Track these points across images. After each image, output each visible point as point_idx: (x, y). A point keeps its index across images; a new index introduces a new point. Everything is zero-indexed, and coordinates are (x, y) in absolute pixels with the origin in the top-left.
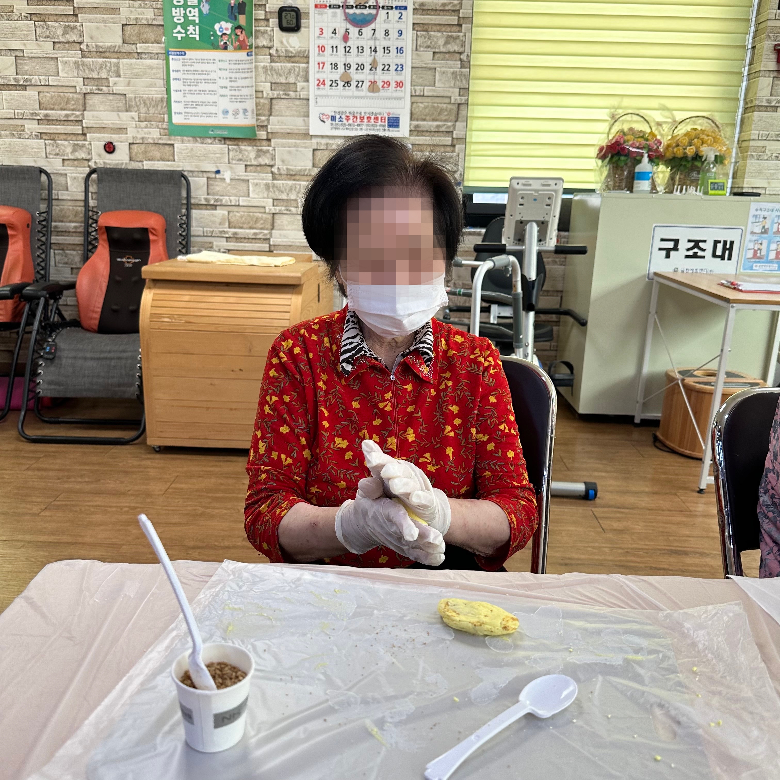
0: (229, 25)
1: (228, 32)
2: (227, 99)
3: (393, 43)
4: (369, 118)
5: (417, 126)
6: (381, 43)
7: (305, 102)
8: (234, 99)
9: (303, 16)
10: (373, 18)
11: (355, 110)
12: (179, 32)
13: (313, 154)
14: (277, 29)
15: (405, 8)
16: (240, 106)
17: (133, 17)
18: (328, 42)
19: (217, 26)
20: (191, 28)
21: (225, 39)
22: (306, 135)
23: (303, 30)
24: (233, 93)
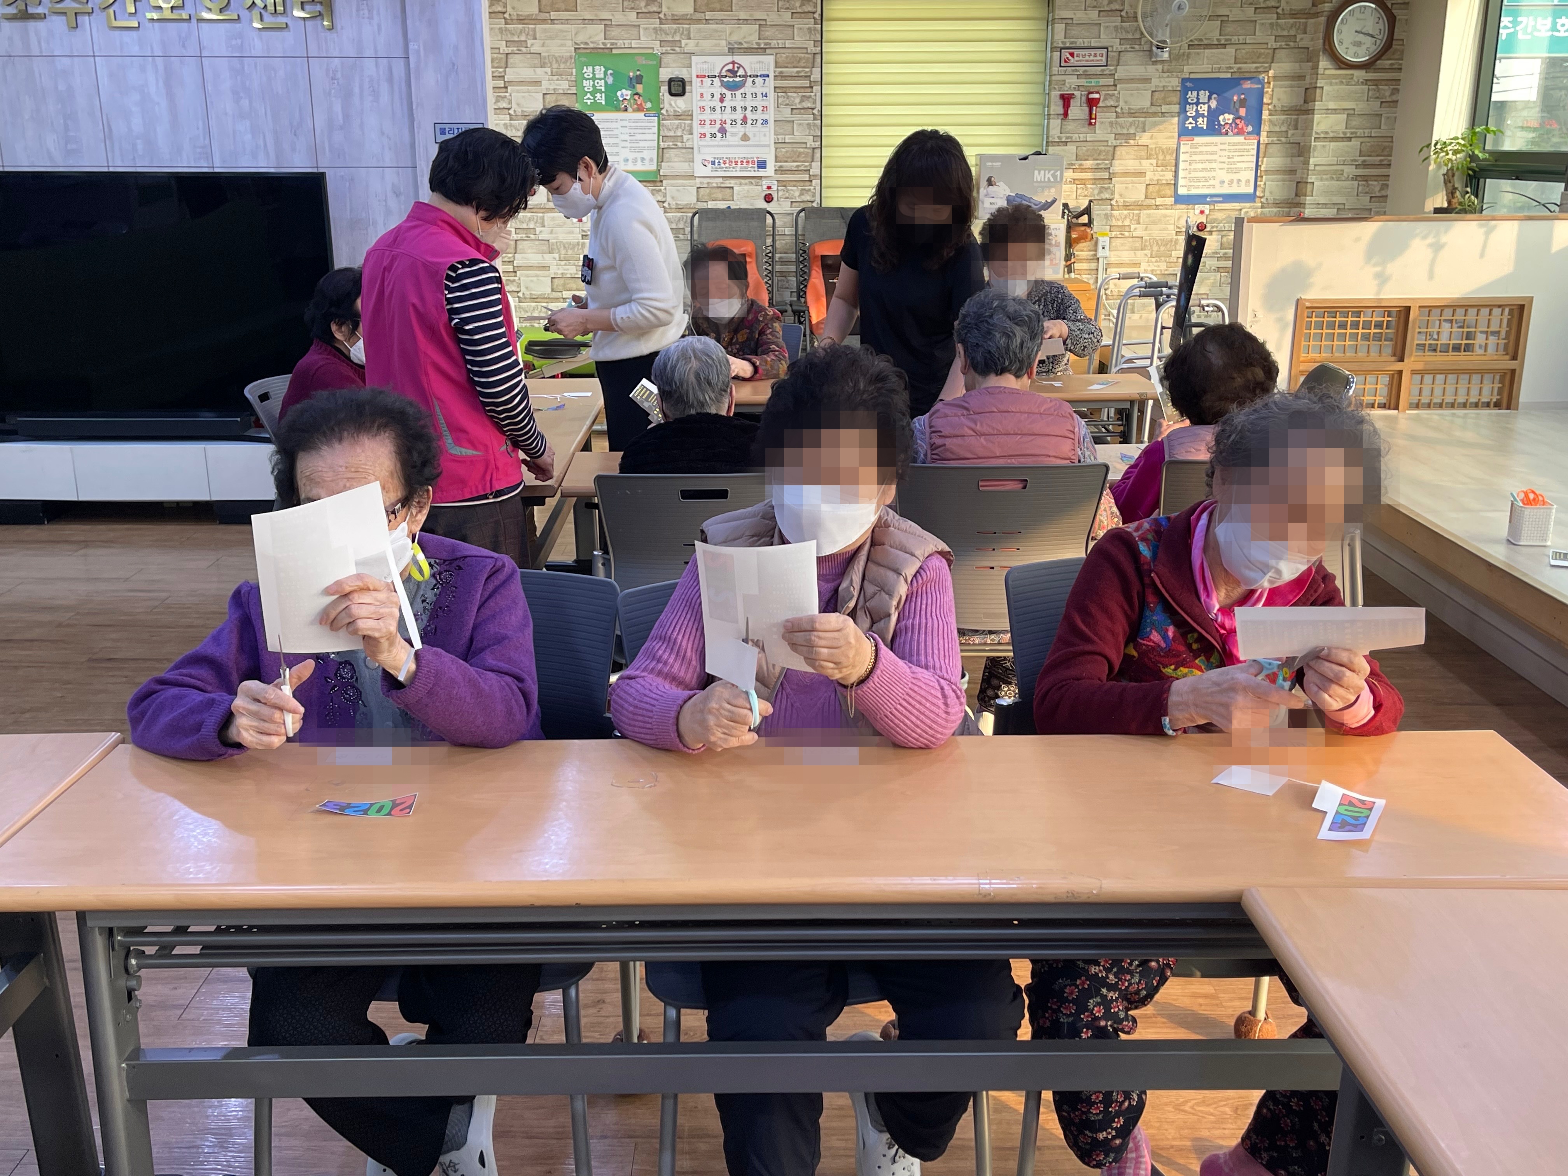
0: (629, 92)
1: (628, 98)
2: (628, 150)
3: (759, 103)
4: (742, 162)
5: (781, 166)
6: (749, 103)
7: (690, 150)
8: (634, 150)
9: (687, 84)
10: (742, 85)
11: (731, 156)
12: (589, 99)
13: (698, 192)
14: (667, 95)
15: (768, 76)
16: (639, 155)
17: (552, 87)
18: (707, 103)
19: (619, 93)
20: (598, 95)
21: (626, 103)
22: (692, 177)
23: (687, 94)
24: (633, 145)
